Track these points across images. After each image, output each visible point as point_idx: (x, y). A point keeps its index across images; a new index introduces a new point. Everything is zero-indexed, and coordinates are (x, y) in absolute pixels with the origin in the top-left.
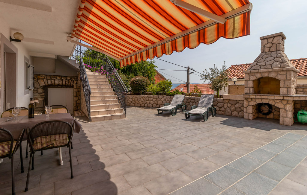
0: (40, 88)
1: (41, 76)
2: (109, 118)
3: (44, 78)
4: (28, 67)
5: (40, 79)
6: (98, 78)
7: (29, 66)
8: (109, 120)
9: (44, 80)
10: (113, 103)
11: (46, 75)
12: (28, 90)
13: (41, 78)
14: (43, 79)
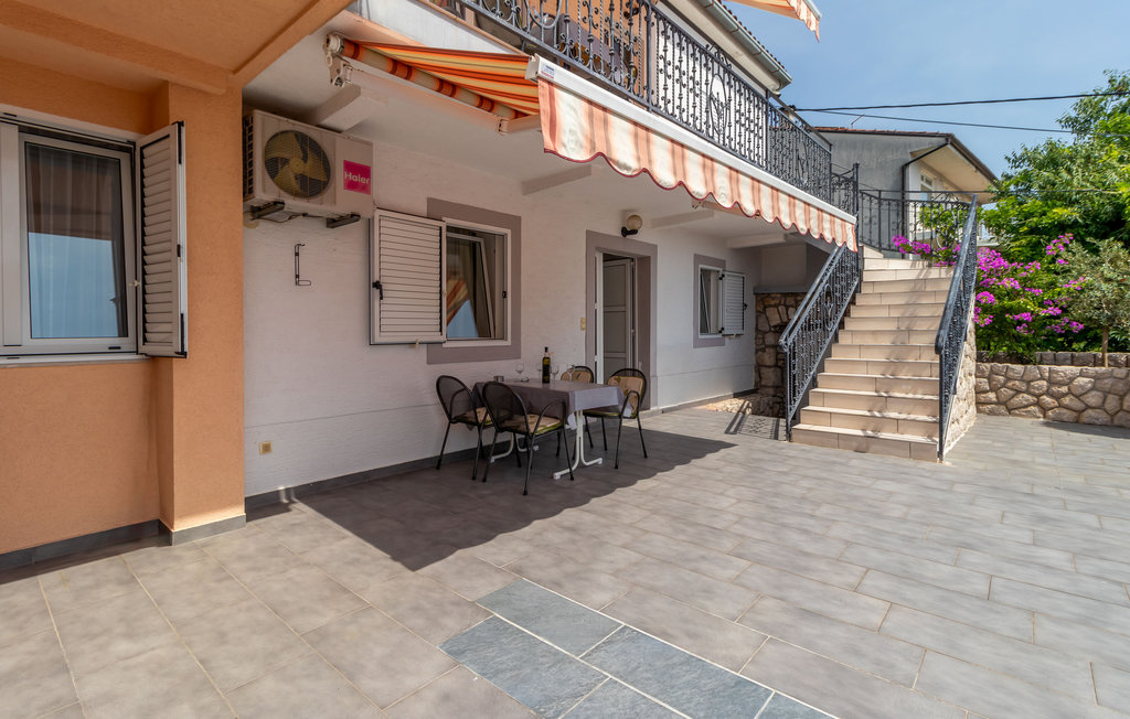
0: (770, 331)
1: (773, 299)
2: (855, 444)
3: (780, 304)
4: (721, 279)
5: (770, 306)
6: (928, 289)
7: (723, 276)
8: (856, 451)
9: (780, 308)
10: (920, 391)
11: (786, 295)
12: (720, 336)
13: (773, 303)
14: (776, 306)
